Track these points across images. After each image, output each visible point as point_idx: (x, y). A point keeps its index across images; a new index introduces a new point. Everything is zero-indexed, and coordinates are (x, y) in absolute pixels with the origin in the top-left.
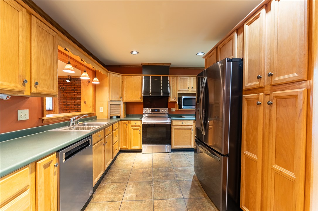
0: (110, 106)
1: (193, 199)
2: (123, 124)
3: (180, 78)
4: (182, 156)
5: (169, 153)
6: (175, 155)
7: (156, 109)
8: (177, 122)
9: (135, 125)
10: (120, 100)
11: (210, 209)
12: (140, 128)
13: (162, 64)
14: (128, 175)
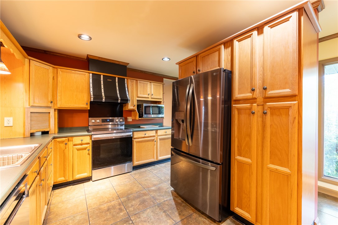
0: (29, 114)
1: (185, 219)
2: (58, 143)
3: (140, 82)
4: (147, 172)
5: (130, 173)
6: (138, 173)
7: (108, 119)
8: (139, 133)
9: (80, 142)
10: (50, 105)
11: (205, 223)
12: (90, 147)
13: (118, 61)
14: (87, 222)
